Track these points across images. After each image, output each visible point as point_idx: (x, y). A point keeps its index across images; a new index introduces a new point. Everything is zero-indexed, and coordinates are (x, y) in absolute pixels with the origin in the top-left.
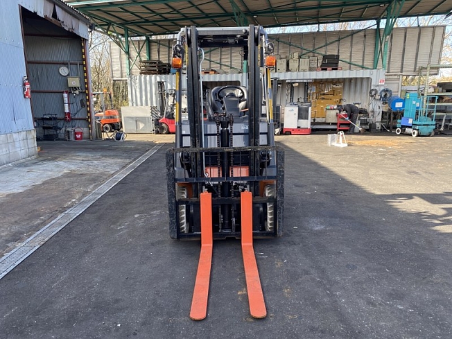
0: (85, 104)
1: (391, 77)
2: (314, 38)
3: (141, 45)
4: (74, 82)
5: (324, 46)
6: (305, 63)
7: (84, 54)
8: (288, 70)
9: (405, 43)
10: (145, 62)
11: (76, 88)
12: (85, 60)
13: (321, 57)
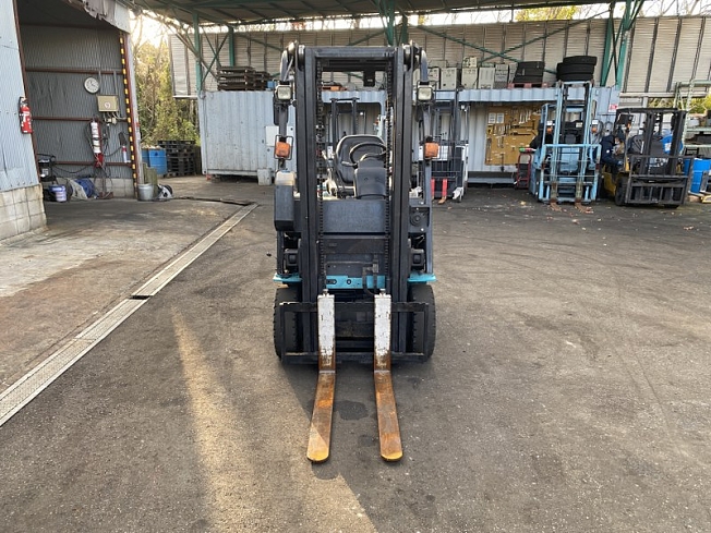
0: (126, 140)
1: (629, 100)
2: (504, 33)
3: (221, 41)
4: (108, 104)
5: (521, 46)
6: (488, 75)
7: (124, 56)
8: (460, 86)
9: (654, 39)
10: (226, 69)
11: (111, 114)
12: (125, 66)
13: (514, 65)
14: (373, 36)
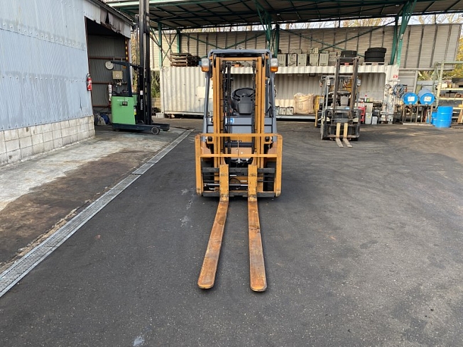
1: (407, 72)
2: (335, 34)
3: (172, 39)
4: (118, 75)
5: (344, 41)
6: (325, 57)
7: (127, 51)
8: (308, 64)
9: (422, 37)
10: (175, 55)
11: (119, 81)
12: (127, 56)
13: (339, 52)
14: (260, 35)
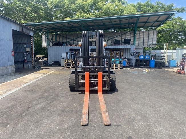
0: (31, 57)
1: (140, 48)
2: (113, 34)
4: (28, 50)
6: (109, 42)
10: (54, 42)
11: (28, 52)
12: (32, 42)
